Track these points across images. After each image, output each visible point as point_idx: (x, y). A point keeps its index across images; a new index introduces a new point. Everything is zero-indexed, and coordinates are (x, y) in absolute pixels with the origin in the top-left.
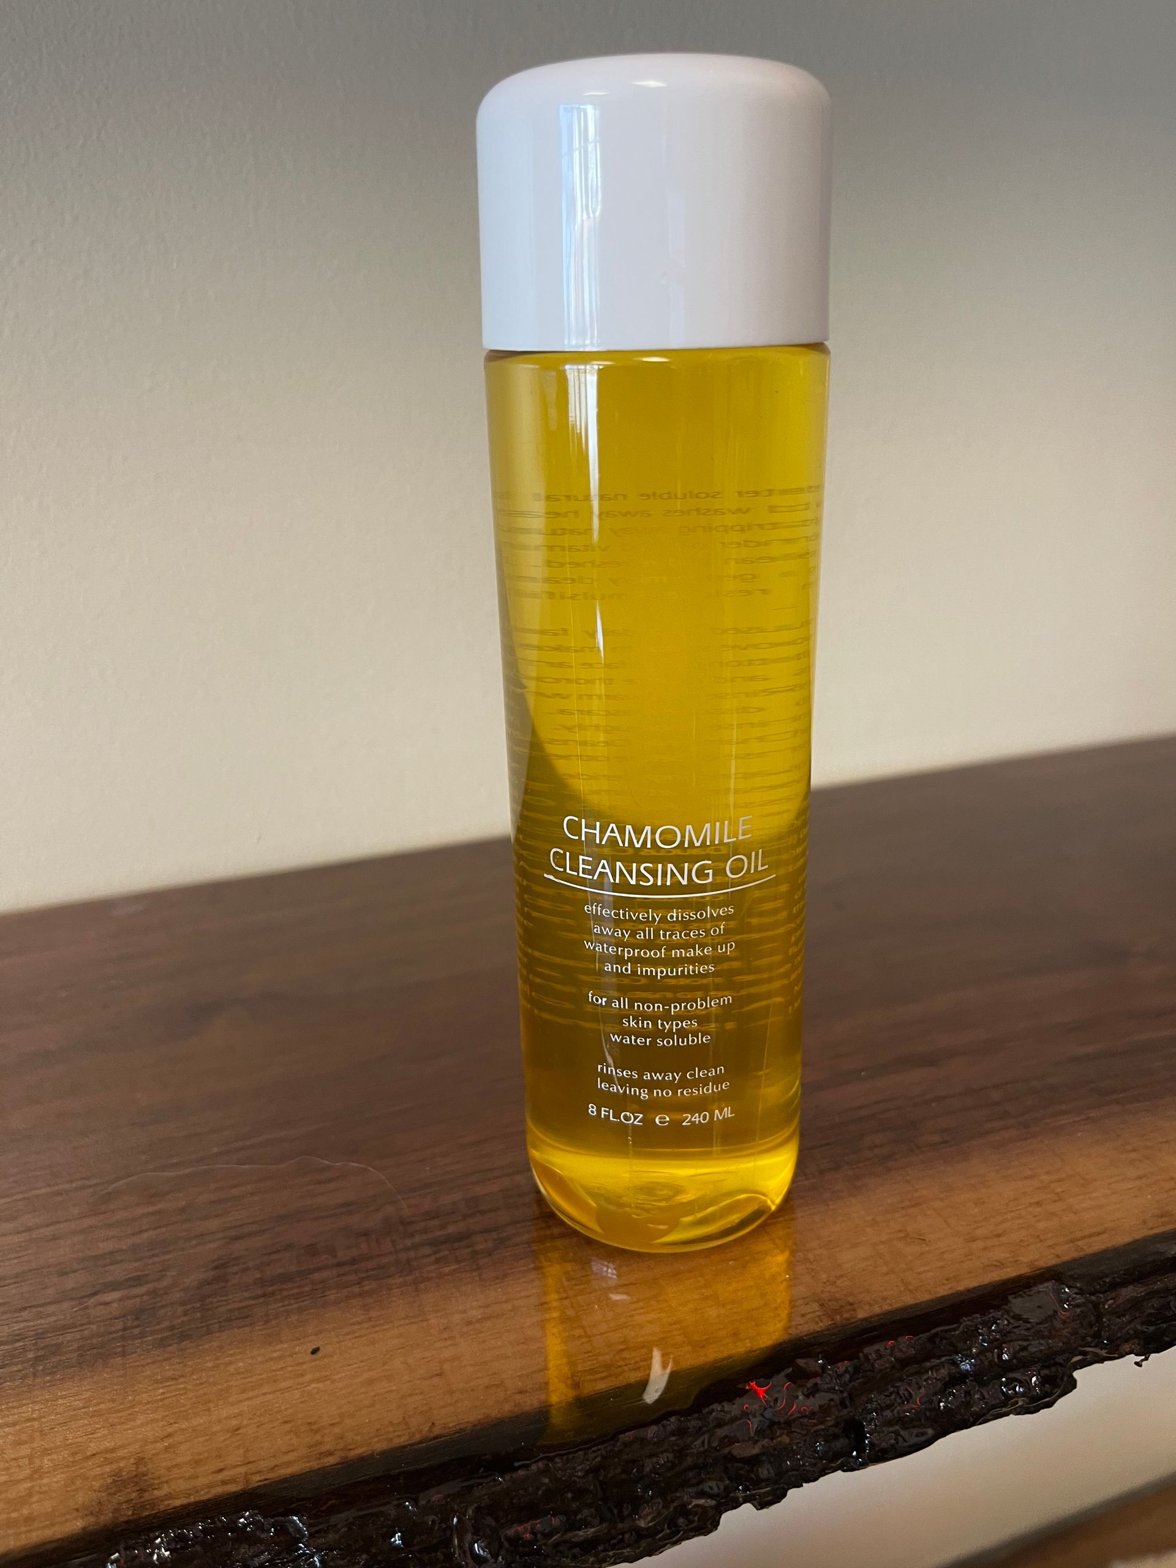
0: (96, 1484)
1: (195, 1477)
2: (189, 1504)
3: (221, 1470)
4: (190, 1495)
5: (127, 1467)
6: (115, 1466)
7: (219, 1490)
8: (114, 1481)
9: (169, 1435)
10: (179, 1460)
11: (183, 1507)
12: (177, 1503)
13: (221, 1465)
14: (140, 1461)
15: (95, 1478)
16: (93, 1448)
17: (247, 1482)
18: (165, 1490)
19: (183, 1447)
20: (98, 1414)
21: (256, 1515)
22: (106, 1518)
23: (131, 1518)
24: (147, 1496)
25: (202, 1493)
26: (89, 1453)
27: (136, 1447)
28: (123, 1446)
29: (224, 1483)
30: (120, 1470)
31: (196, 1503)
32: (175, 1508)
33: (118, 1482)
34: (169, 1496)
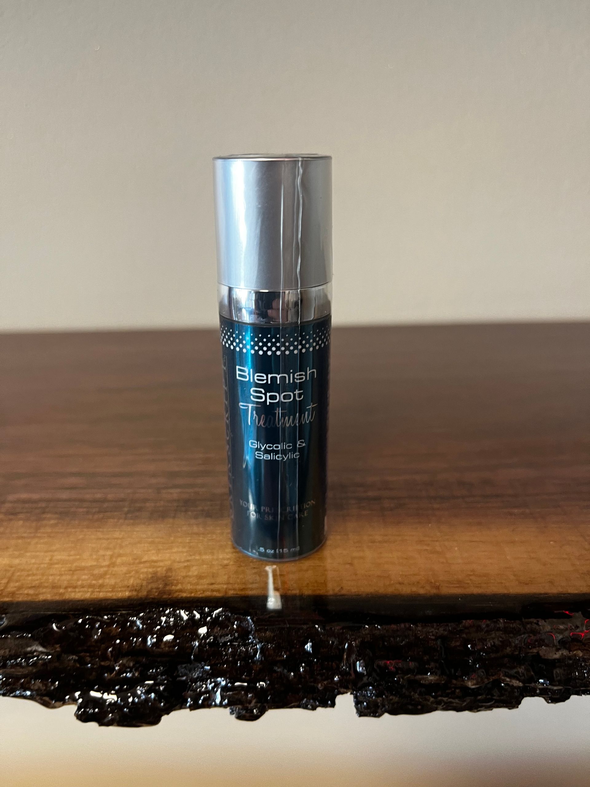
0: (142, 576)
1: (197, 584)
2: (190, 597)
3: (212, 584)
4: (191, 593)
5: (161, 571)
6: (154, 569)
7: (208, 594)
8: (152, 577)
9: (188, 561)
10: (190, 574)
11: (186, 598)
12: (184, 595)
13: (213, 581)
14: (169, 570)
15: (143, 573)
16: (145, 558)
17: (226, 592)
18: (179, 587)
19: (194, 568)
20: (152, 543)
21: (227, 611)
22: (144, 593)
23: (156, 597)
24: (168, 588)
25: (199, 593)
26: (143, 560)
27: (168, 563)
28: (162, 561)
29: (213, 591)
30: (157, 572)
31: (194, 598)
32: (182, 597)
33: (155, 578)
34: (181, 591)
